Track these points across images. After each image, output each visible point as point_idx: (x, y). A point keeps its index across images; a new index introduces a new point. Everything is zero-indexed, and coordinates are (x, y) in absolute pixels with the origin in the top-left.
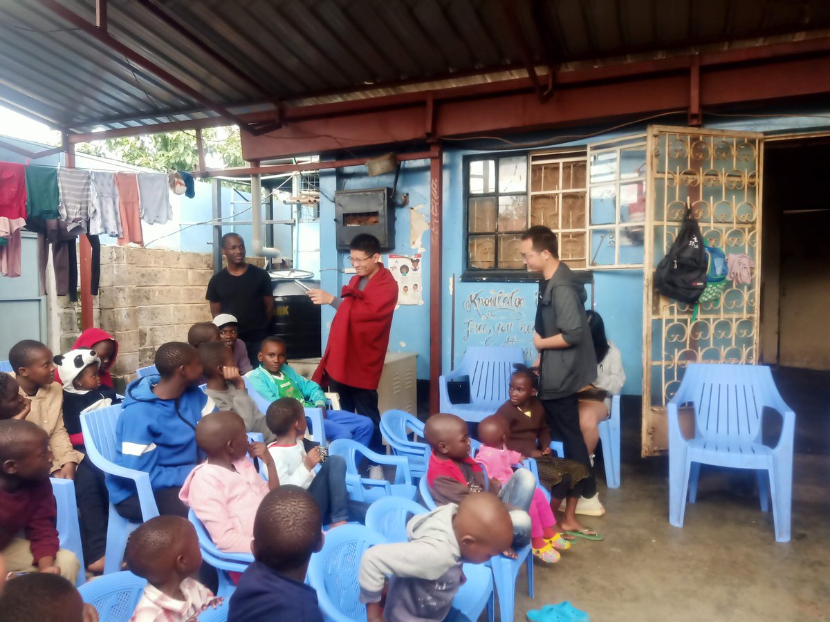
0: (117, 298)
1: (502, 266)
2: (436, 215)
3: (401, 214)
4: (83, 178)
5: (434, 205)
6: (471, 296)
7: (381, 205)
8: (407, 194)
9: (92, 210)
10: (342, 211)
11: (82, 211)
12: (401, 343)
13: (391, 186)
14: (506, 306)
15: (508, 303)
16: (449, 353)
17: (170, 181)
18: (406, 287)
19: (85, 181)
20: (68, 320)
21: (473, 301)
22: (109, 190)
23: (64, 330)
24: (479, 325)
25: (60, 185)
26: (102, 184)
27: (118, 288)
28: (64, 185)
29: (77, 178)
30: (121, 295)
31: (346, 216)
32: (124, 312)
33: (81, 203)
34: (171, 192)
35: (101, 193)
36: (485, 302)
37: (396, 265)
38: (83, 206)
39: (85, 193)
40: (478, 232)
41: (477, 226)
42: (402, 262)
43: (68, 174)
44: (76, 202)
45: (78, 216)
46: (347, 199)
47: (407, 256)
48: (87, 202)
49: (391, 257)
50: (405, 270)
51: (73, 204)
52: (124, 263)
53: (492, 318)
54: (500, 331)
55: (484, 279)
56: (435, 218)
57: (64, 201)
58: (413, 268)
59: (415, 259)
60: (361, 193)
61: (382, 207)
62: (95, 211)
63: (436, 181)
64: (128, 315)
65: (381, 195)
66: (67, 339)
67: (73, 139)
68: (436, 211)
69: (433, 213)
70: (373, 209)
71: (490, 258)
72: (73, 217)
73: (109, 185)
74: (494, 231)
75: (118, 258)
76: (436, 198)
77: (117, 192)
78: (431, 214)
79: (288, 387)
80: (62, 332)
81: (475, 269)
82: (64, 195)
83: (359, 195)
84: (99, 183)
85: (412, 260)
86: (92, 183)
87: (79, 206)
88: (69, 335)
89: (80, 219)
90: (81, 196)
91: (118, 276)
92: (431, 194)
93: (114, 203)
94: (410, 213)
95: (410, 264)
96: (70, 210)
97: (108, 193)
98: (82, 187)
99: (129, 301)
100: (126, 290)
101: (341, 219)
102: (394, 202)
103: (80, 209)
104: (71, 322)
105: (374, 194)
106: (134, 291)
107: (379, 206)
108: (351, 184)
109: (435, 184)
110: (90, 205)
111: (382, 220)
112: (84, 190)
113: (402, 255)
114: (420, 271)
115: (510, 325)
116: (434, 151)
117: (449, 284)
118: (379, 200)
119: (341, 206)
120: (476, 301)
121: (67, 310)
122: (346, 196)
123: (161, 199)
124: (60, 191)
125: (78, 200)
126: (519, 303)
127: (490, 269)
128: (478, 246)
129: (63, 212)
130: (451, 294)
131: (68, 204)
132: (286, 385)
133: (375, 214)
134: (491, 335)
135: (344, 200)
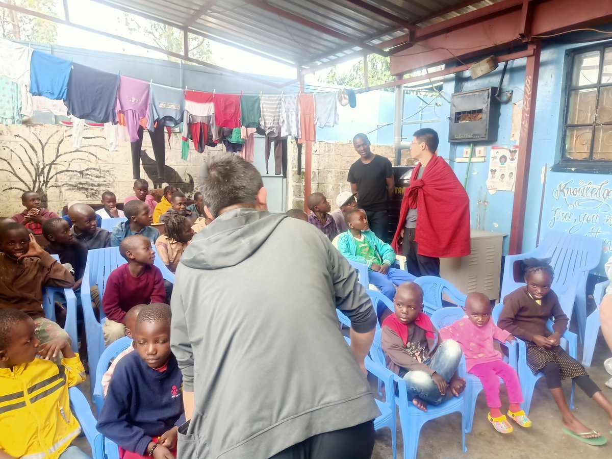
0: (327, 177)
1: (597, 157)
2: (527, 110)
3: (505, 110)
4: (276, 100)
5: (527, 100)
6: (560, 186)
7: (484, 103)
8: (512, 91)
9: (281, 121)
10: (455, 111)
11: (275, 122)
12: (495, 224)
13: (497, 85)
14: (594, 197)
15: (596, 194)
16: (535, 237)
17: (338, 97)
18: (503, 175)
19: (277, 102)
20: (298, 190)
21: (562, 191)
22: (294, 107)
23: (295, 196)
24: (565, 214)
25: (261, 106)
26: (289, 104)
27: (327, 171)
28: (264, 106)
29: (272, 100)
30: (329, 175)
31: (458, 114)
32: (331, 187)
33: (274, 117)
34: (338, 104)
35: (288, 109)
36: (573, 192)
37: (497, 155)
38: (275, 118)
39: (278, 110)
40: (579, 123)
41: (578, 118)
42: (502, 152)
43: (267, 98)
44: (271, 116)
45: (272, 125)
46: (459, 99)
47: (506, 147)
48: (279, 116)
49: (493, 148)
50: (503, 159)
51: (269, 118)
52: (333, 153)
53: (579, 208)
54: (585, 221)
55: (573, 169)
56: (526, 112)
57: (264, 116)
58: (511, 158)
59: (513, 150)
60: (470, 94)
61: (486, 105)
62: (284, 121)
63: (530, 77)
64: (333, 188)
65: (486, 94)
66: (297, 202)
67: (304, 72)
68: (528, 105)
69: (525, 108)
70: (479, 108)
71: (586, 149)
72: (268, 126)
73: (294, 103)
74: (592, 123)
75: (329, 150)
76: (529, 94)
77: (300, 108)
78: (523, 108)
79: (365, 247)
80: (294, 197)
81: (569, 160)
82: (264, 112)
83: (469, 96)
84: (287, 103)
85: (510, 151)
86: (283, 103)
87: (273, 119)
88: (298, 199)
89: (273, 127)
90: (275, 112)
91: (328, 162)
92: (525, 90)
93: (297, 115)
94: (513, 108)
95: (508, 155)
96: (267, 121)
97: (293, 109)
98: (276, 106)
99: (334, 179)
100: (333, 172)
101: (453, 117)
102: (497, 99)
103: (274, 120)
104: (300, 191)
105: (481, 93)
106: (338, 173)
107: (483, 104)
108: (468, 86)
109: (529, 81)
110: (281, 117)
111: (485, 116)
112: (277, 108)
113: (502, 146)
114: (516, 161)
115: (595, 216)
116: (531, 50)
117: (541, 173)
118: (484, 99)
119: (454, 106)
120: (565, 191)
121: (298, 184)
122: (459, 97)
123: (331, 110)
124: (261, 110)
125: (273, 115)
126: (608, 194)
127: (585, 160)
128: (577, 137)
129: (262, 123)
130: (542, 182)
131: (266, 118)
132: (363, 245)
133: (480, 111)
134: (575, 224)
135: (457, 101)
